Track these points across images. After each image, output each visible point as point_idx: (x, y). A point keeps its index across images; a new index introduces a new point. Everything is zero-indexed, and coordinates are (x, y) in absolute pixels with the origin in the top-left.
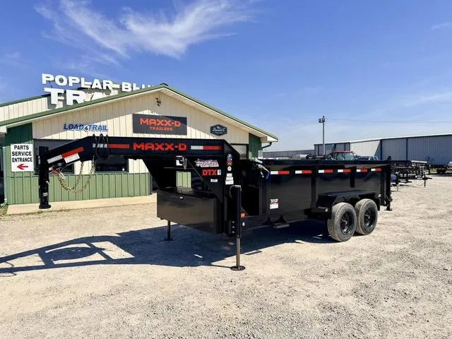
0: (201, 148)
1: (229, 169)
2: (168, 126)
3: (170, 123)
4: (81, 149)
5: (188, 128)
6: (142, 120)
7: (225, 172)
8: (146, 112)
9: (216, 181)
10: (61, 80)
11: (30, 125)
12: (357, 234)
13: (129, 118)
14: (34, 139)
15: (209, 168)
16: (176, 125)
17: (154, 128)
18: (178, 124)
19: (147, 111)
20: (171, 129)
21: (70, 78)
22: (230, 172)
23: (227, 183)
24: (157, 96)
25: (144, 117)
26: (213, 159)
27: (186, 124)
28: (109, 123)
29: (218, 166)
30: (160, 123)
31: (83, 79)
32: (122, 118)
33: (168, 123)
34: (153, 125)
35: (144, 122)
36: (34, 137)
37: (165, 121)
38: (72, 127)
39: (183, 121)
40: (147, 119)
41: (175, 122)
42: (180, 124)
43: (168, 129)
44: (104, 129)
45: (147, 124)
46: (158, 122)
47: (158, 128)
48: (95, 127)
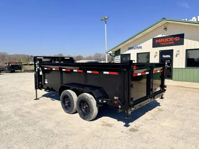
3: (173, 39)
5: (185, 40)
6: (157, 40)
11: (120, 50)
13: (151, 40)
16: (176, 40)
17: (163, 44)
18: (177, 39)
19: (160, 35)
20: (173, 43)
24: (166, 25)
25: (158, 38)
27: (184, 38)
30: (167, 40)
33: (171, 39)
34: (162, 42)
35: (158, 41)
36: (121, 54)
37: (170, 38)
38: (130, 48)
39: (182, 36)
40: (159, 40)
41: (176, 38)
42: (179, 39)
43: (171, 43)
44: (141, 47)
45: (160, 42)
46: (165, 40)
47: (165, 44)
48: (138, 47)
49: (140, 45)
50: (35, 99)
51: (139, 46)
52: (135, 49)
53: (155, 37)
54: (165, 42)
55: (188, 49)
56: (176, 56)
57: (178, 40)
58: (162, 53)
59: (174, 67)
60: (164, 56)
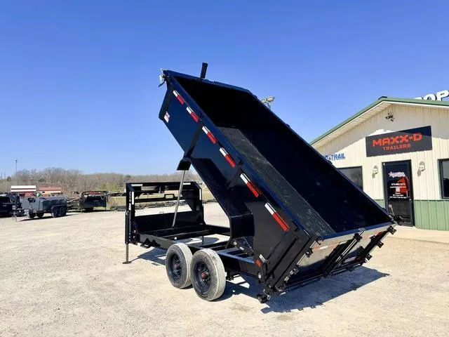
2: (404, 143)
3: (407, 138)
5: (433, 139)
6: (374, 141)
16: (415, 140)
17: (388, 148)
18: (417, 137)
19: (380, 130)
20: (409, 145)
24: (390, 110)
25: (377, 137)
27: (431, 135)
28: (346, 150)
30: (395, 140)
33: (404, 139)
34: (386, 145)
35: (377, 144)
37: (401, 137)
40: (380, 140)
41: (415, 135)
42: (421, 137)
43: (405, 146)
44: (342, 157)
45: (381, 145)
46: (391, 141)
47: (392, 148)
48: (336, 156)
49: (340, 152)
50: (124, 263)
51: (338, 154)
52: (330, 159)
53: (371, 135)
54: (393, 145)
55: (442, 158)
56: (419, 173)
57: (419, 139)
58: (388, 167)
59: (416, 197)
60: (393, 175)
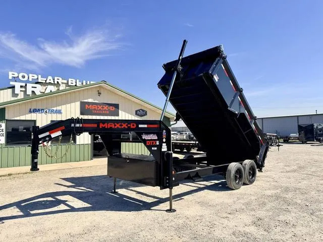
0: (146, 126)
1: (164, 140)
3: (107, 108)
4: (63, 128)
5: (120, 111)
6: (87, 106)
7: (161, 142)
8: (90, 100)
9: (156, 148)
10: (24, 77)
11: (4, 109)
12: (245, 184)
13: (78, 104)
14: (6, 120)
15: (151, 140)
16: (111, 109)
17: (95, 112)
18: (112, 108)
21: (31, 75)
22: (164, 143)
23: (163, 150)
24: (98, 89)
25: (89, 103)
26: (154, 133)
27: (118, 109)
28: (63, 108)
29: (157, 138)
30: (100, 108)
31: (40, 76)
32: (73, 104)
33: (105, 108)
34: (95, 109)
35: (89, 107)
36: (6, 118)
37: (104, 106)
38: (35, 111)
39: (116, 106)
40: (91, 105)
42: (114, 109)
43: (106, 112)
44: (59, 112)
45: (91, 108)
46: (98, 107)
47: (98, 112)
48: (53, 111)
51: (55, 109)
52: (46, 112)
53: (85, 101)
54: (99, 110)
